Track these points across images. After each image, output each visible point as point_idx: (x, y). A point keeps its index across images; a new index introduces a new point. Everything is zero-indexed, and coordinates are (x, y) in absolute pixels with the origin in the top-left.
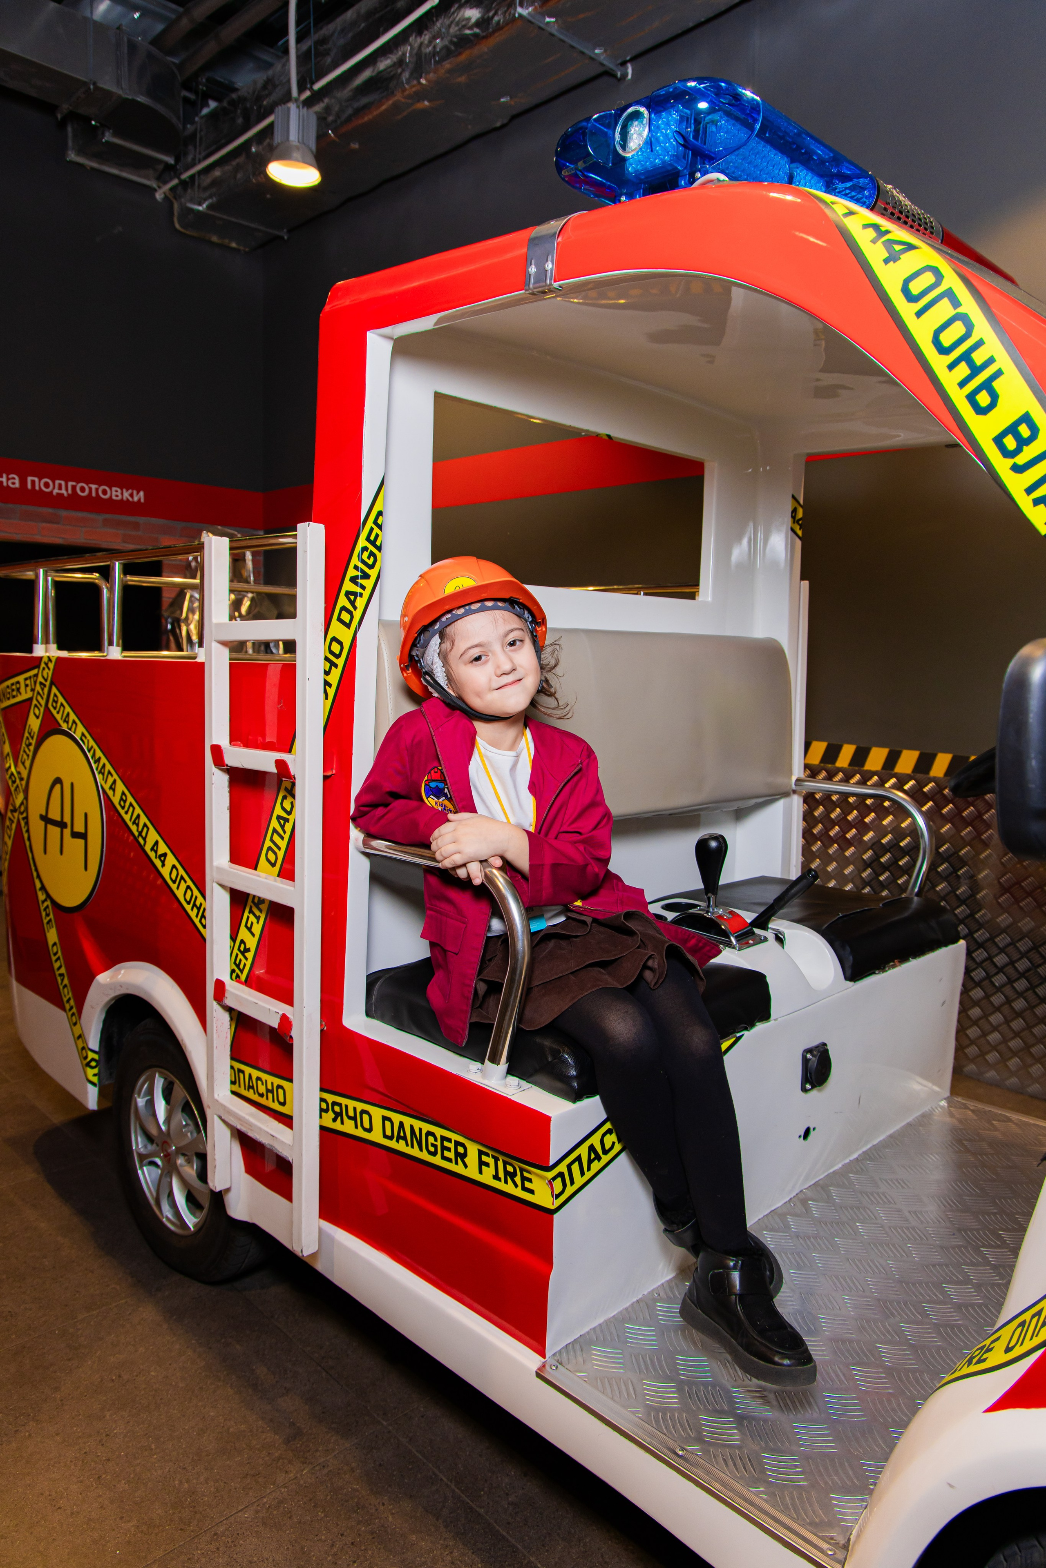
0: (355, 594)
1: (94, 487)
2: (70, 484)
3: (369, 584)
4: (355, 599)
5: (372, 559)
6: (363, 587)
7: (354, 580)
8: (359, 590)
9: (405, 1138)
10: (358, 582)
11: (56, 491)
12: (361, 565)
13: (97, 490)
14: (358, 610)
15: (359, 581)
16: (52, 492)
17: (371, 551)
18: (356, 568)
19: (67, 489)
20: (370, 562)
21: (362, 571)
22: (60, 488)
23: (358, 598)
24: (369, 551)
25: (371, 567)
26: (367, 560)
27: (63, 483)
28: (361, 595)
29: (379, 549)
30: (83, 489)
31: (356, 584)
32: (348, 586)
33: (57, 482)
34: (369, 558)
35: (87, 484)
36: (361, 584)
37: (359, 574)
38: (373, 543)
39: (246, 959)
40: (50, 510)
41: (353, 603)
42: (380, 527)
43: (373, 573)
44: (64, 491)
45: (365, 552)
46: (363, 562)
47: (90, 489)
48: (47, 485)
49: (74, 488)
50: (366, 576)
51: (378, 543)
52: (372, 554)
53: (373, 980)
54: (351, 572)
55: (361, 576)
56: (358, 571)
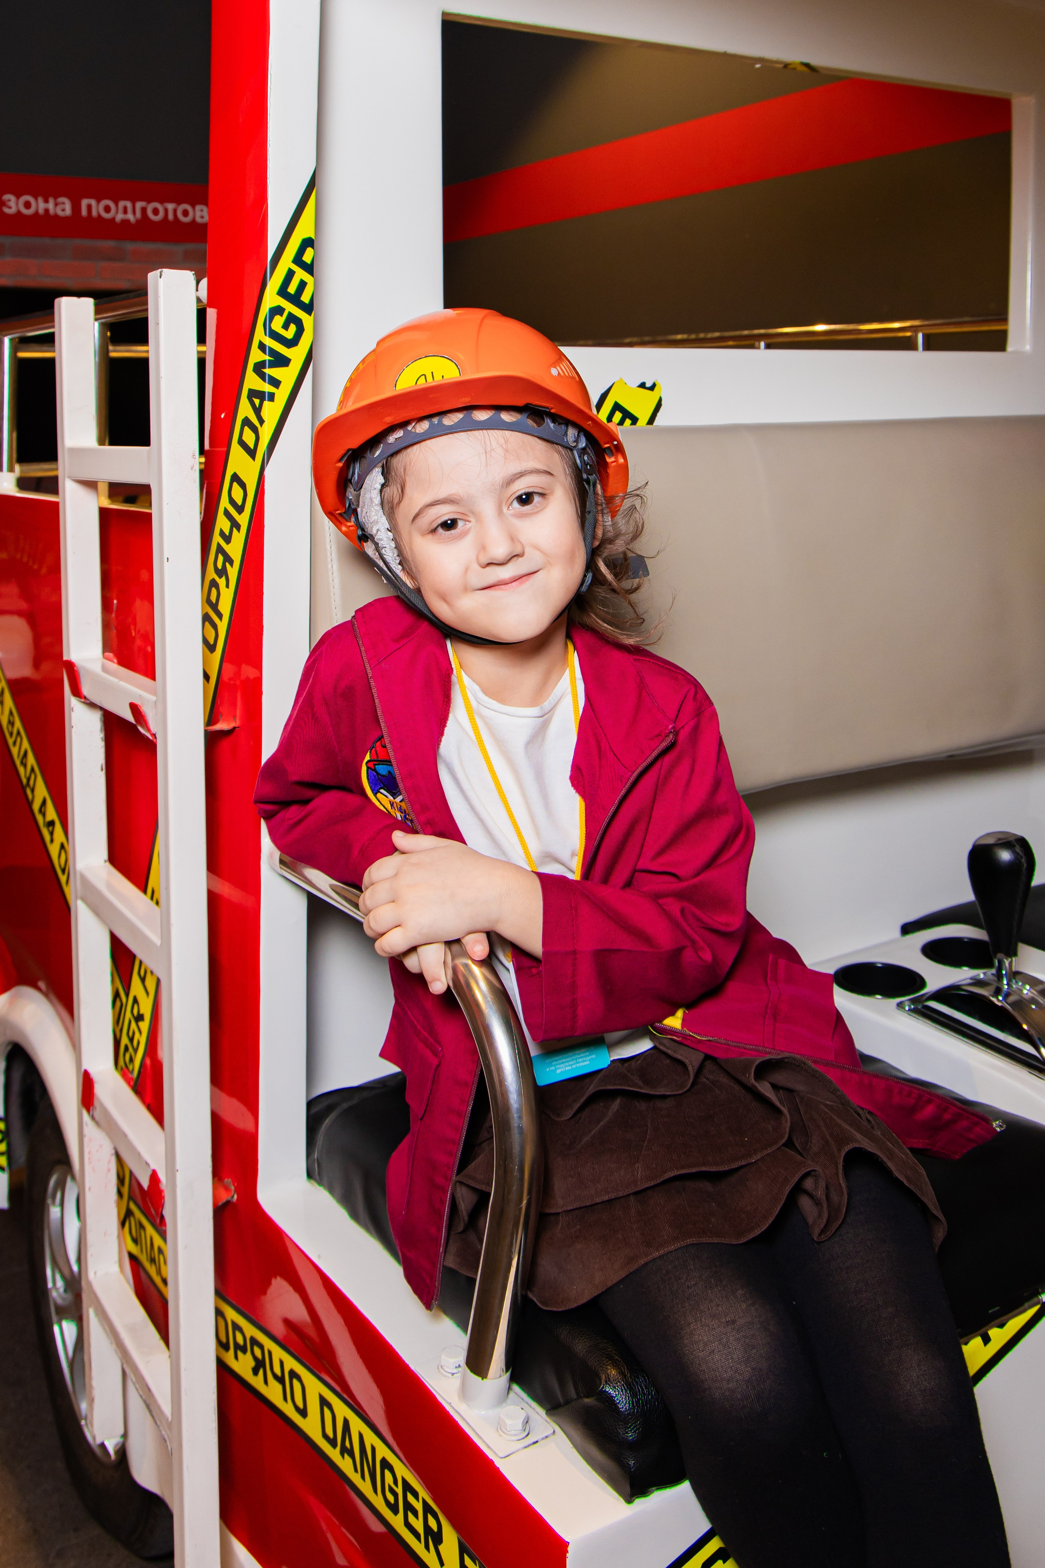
0: (263, 396)
1: (170, 206)
2: (139, 205)
3: (287, 375)
4: (263, 406)
5: (293, 328)
6: (277, 385)
7: (259, 368)
8: (267, 388)
10: (265, 374)
11: (120, 217)
12: (270, 342)
13: (175, 211)
14: (267, 424)
15: (268, 371)
16: (114, 219)
17: (290, 314)
18: (262, 347)
19: (134, 212)
20: (290, 334)
21: (273, 353)
22: (125, 211)
23: (270, 403)
24: (287, 315)
25: (292, 343)
26: (283, 332)
27: (129, 204)
28: (276, 395)
29: (309, 308)
30: (156, 212)
31: (262, 376)
32: (252, 381)
33: (122, 204)
34: (286, 326)
35: (162, 202)
36: (271, 378)
37: (267, 358)
38: (297, 300)
39: (140, 1032)
40: (111, 243)
41: (258, 416)
42: (313, 266)
43: (297, 355)
44: (130, 217)
45: (278, 317)
46: (276, 335)
47: (166, 210)
48: (107, 209)
49: (144, 210)
50: (281, 361)
51: (306, 298)
52: (292, 319)
53: (318, 1108)
54: (256, 356)
55: (270, 361)
56: (265, 353)
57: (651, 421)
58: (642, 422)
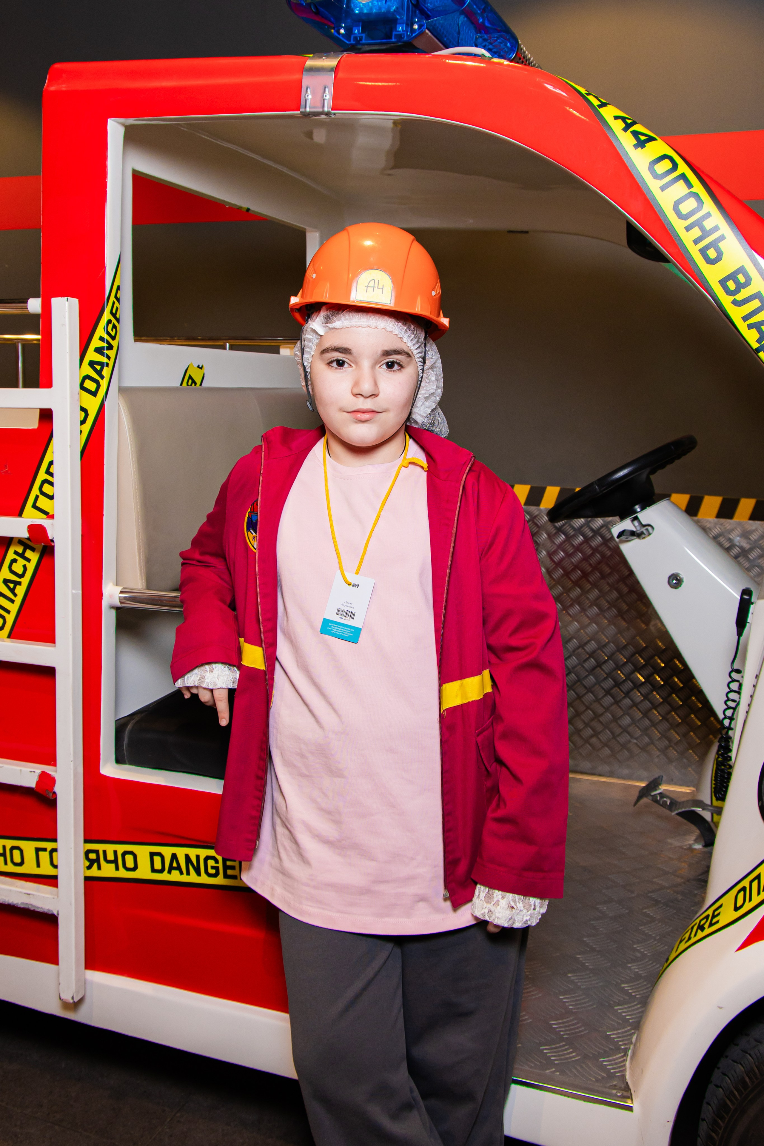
0: (102, 364)
3: (112, 353)
4: (102, 369)
5: (114, 331)
6: (108, 357)
7: (99, 350)
8: (105, 360)
9: (179, 868)
10: (104, 352)
12: (106, 337)
14: (105, 379)
15: (105, 351)
18: (102, 339)
20: (113, 333)
21: (108, 342)
23: (105, 368)
24: (112, 323)
25: (114, 338)
26: (111, 332)
28: (107, 365)
29: (118, 321)
31: (102, 354)
32: (92, 356)
34: (112, 329)
36: (107, 355)
37: (105, 345)
38: (114, 315)
41: (99, 373)
42: (118, 300)
43: (115, 344)
45: (110, 325)
46: (108, 333)
50: (110, 347)
51: (118, 316)
52: (114, 326)
53: (121, 726)
54: (96, 343)
55: (107, 347)
56: (104, 342)
57: (201, 385)
58: (198, 385)
